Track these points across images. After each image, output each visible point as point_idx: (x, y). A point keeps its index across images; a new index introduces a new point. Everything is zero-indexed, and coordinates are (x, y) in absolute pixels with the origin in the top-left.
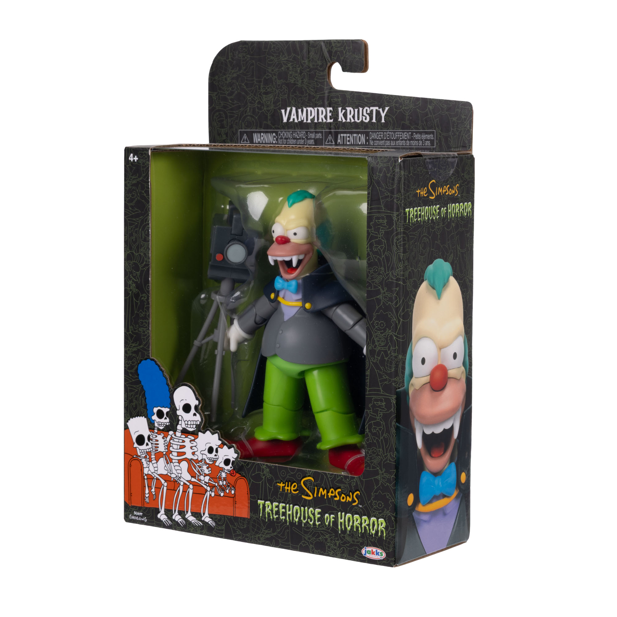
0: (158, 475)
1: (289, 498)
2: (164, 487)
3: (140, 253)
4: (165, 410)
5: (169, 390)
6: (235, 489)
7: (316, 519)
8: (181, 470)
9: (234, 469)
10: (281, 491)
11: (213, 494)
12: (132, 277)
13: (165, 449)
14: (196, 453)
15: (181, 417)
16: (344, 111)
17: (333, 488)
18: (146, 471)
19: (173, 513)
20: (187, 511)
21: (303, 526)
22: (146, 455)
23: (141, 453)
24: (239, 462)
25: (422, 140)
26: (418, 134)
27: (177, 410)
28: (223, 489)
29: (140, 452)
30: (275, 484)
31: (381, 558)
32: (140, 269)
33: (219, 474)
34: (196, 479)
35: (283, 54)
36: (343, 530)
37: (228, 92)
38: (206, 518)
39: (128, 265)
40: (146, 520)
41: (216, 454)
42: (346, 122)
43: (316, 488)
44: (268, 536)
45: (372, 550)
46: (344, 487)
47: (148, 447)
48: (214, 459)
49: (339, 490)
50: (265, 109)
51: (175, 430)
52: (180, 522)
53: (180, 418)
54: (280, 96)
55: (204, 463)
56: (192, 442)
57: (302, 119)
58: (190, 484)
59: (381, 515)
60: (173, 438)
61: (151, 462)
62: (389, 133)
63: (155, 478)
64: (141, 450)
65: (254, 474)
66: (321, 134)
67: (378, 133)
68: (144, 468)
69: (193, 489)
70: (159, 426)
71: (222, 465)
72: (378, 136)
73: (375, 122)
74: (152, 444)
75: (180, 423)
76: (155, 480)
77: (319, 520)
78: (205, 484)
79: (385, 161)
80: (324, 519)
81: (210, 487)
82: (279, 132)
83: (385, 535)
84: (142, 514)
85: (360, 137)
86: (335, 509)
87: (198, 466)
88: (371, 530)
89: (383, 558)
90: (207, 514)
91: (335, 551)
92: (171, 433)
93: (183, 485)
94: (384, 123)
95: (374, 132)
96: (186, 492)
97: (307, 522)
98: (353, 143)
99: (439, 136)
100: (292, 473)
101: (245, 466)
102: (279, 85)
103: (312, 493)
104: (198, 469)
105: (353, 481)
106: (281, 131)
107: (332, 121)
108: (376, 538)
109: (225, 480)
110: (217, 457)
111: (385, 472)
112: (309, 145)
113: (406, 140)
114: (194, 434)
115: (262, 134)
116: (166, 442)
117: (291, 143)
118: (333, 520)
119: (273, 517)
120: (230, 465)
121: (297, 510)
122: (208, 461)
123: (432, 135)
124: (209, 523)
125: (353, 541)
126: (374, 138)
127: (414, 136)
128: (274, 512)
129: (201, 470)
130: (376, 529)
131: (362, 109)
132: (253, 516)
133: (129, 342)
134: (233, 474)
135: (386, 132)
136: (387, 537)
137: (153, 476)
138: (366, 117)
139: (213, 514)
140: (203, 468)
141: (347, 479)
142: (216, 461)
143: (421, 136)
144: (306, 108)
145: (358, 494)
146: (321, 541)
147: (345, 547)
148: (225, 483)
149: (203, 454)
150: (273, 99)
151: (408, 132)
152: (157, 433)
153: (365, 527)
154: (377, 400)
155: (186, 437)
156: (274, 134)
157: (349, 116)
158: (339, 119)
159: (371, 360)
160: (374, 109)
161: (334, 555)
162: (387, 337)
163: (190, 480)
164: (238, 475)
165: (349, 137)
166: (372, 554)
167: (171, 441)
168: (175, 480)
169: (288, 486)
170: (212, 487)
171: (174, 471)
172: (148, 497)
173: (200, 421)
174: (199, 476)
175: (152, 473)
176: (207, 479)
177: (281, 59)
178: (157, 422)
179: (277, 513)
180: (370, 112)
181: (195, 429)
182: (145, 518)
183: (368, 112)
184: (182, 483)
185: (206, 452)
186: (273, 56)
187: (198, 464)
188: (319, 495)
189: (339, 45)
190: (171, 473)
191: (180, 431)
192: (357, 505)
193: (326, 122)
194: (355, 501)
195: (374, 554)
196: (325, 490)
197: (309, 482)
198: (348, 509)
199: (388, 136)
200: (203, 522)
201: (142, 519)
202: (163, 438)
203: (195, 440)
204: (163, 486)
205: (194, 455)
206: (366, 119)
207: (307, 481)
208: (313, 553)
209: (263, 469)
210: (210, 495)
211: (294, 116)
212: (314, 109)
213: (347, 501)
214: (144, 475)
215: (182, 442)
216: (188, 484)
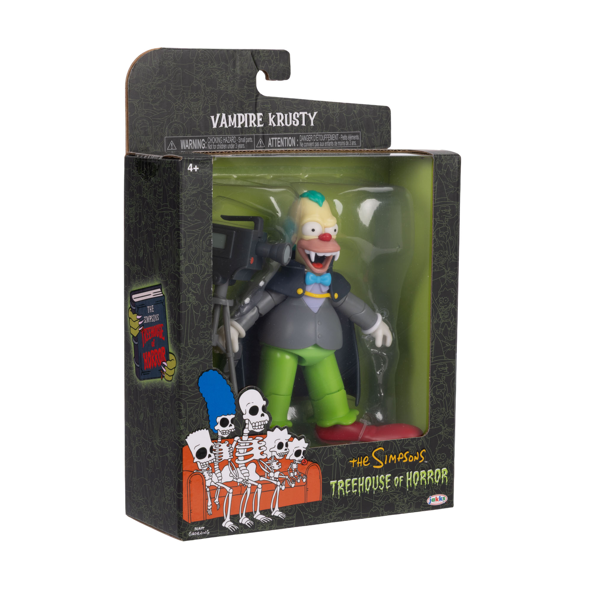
0: (222, 484)
1: (361, 472)
2: (230, 494)
3: (201, 263)
4: (230, 418)
5: (234, 397)
6: (307, 477)
7: (387, 483)
8: (248, 473)
9: (305, 458)
10: (353, 467)
11: (283, 488)
12: (191, 289)
13: (230, 456)
14: (265, 452)
15: (248, 420)
16: (274, 116)
17: (402, 452)
18: (208, 483)
19: (239, 517)
20: (255, 511)
21: (374, 493)
22: (208, 468)
23: (203, 467)
24: (310, 450)
25: (348, 140)
26: (345, 136)
27: (243, 414)
28: (294, 480)
29: (201, 466)
30: (347, 462)
31: (443, 502)
32: (201, 280)
33: (290, 467)
34: (265, 477)
35: (212, 62)
36: (411, 487)
37: (152, 100)
38: (277, 513)
39: (186, 278)
40: (209, 532)
41: (287, 448)
42: (276, 126)
43: (386, 456)
44: (340, 512)
45: (436, 497)
46: (412, 448)
47: (210, 458)
48: (284, 453)
49: (408, 452)
50: (193, 115)
51: (241, 434)
52: (248, 524)
53: (247, 422)
54: (210, 102)
55: (273, 460)
56: (260, 443)
57: (233, 124)
58: (259, 484)
59: (443, 465)
60: (239, 444)
61: (215, 473)
62: (317, 135)
63: (219, 487)
64: (203, 463)
65: (326, 458)
66: (251, 138)
67: (307, 135)
68: (206, 480)
69: (262, 488)
70: (224, 434)
71: (293, 457)
72: (308, 138)
73: (305, 125)
74: (215, 454)
75: (247, 426)
76: (219, 489)
77: (389, 484)
78: (275, 480)
79: (448, 158)
80: (394, 482)
81: (280, 481)
82: (209, 138)
83: (447, 481)
84: (203, 528)
85: (290, 140)
86: (404, 471)
87: (267, 464)
88: (436, 480)
89: (445, 502)
90: (277, 508)
91: (403, 508)
92: (237, 438)
93: (250, 487)
94: (313, 126)
95: (304, 135)
96: (255, 493)
97: (378, 489)
98: (283, 146)
99: (364, 137)
100: (363, 448)
101: (317, 453)
102: (208, 92)
103: (382, 461)
104: (267, 467)
105: (420, 442)
106: (211, 137)
107: (262, 125)
108: (440, 486)
109: (296, 471)
110: (288, 451)
111: (447, 427)
112: (240, 149)
113: (334, 141)
114: (263, 434)
115: (190, 140)
116: (232, 449)
117: (221, 148)
118: (402, 480)
119: (345, 493)
120: (302, 455)
121: (368, 480)
122: (278, 457)
123: (357, 136)
124: (280, 516)
125: (420, 494)
126: (304, 140)
127: (341, 137)
128: (346, 488)
129: (271, 467)
130: (440, 478)
131: (292, 114)
132: (325, 498)
133: (187, 356)
134: (305, 463)
135: (315, 134)
136: (449, 482)
137: (217, 486)
138: (296, 121)
139: (283, 507)
140: (272, 465)
141: (414, 441)
142: (287, 455)
143: (348, 137)
144: (236, 114)
145: (424, 451)
146: (391, 502)
147: (412, 501)
148: (296, 473)
149: (272, 452)
150: (202, 106)
151: (336, 134)
152: (220, 442)
153: (430, 479)
154: (440, 366)
155: (253, 439)
156: (203, 140)
157: (279, 121)
158: (269, 124)
159: (436, 332)
160: (303, 114)
161: (403, 512)
162: (450, 310)
163: (259, 480)
164: (310, 463)
165: (280, 140)
166: (436, 501)
167: (237, 447)
168: (242, 484)
169: (360, 461)
170: (282, 481)
171: (241, 476)
172: (211, 508)
173: (268, 420)
174: (268, 473)
175: (215, 484)
176: (277, 474)
177: (209, 66)
178: (221, 432)
179: (350, 488)
180: (299, 116)
181: (264, 429)
182: (208, 530)
183: (298, 116)
184: (249, 486)
185: (276, 449)
186: (201, 64)
187: (267, 463)
188: (390, 462)
189: (267, 55)
190: (238, 478)
191: (247, 435)
192: (423, 462)
193: (256, 127)
194: (421, 459)
195: (438, 501)
196: (395, 456)
197: (380, 452)
198: (416, 467)
199: (317, 138)
200: (274, 517)
201: (204, 533)
202: (228, 446)
203: (264, 440)
204: (228, 493)
205: (263, 455)
206: (296, 123)
207: (377, 452)
208: (383, 515)
209: (335, 451)
210: (281, 489)
211: (223, 122)
212: (244, 115)
213: (414, 461)
214: (207, 487)
215: (249, 445)
216: (256, 484)
